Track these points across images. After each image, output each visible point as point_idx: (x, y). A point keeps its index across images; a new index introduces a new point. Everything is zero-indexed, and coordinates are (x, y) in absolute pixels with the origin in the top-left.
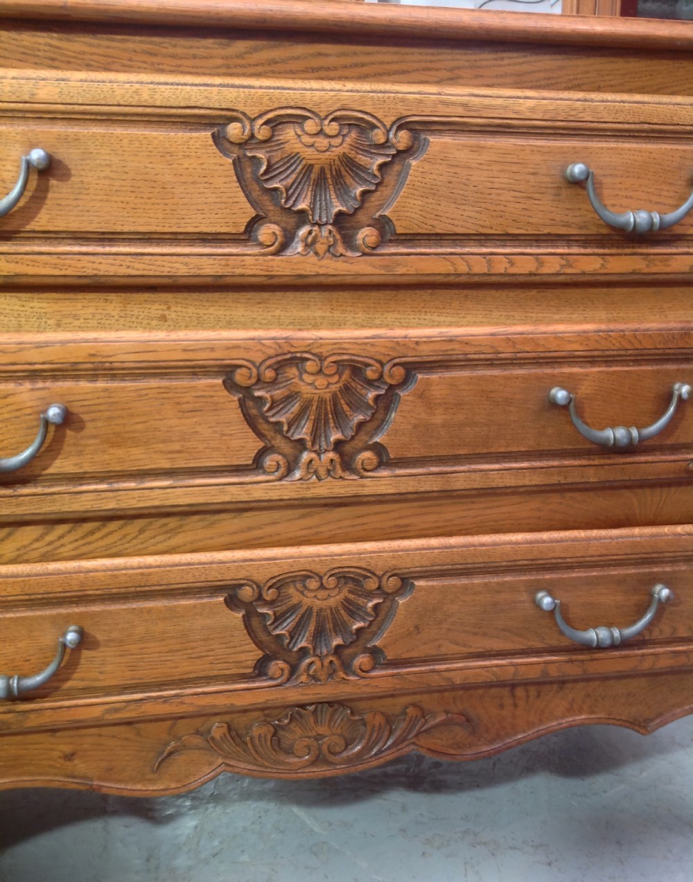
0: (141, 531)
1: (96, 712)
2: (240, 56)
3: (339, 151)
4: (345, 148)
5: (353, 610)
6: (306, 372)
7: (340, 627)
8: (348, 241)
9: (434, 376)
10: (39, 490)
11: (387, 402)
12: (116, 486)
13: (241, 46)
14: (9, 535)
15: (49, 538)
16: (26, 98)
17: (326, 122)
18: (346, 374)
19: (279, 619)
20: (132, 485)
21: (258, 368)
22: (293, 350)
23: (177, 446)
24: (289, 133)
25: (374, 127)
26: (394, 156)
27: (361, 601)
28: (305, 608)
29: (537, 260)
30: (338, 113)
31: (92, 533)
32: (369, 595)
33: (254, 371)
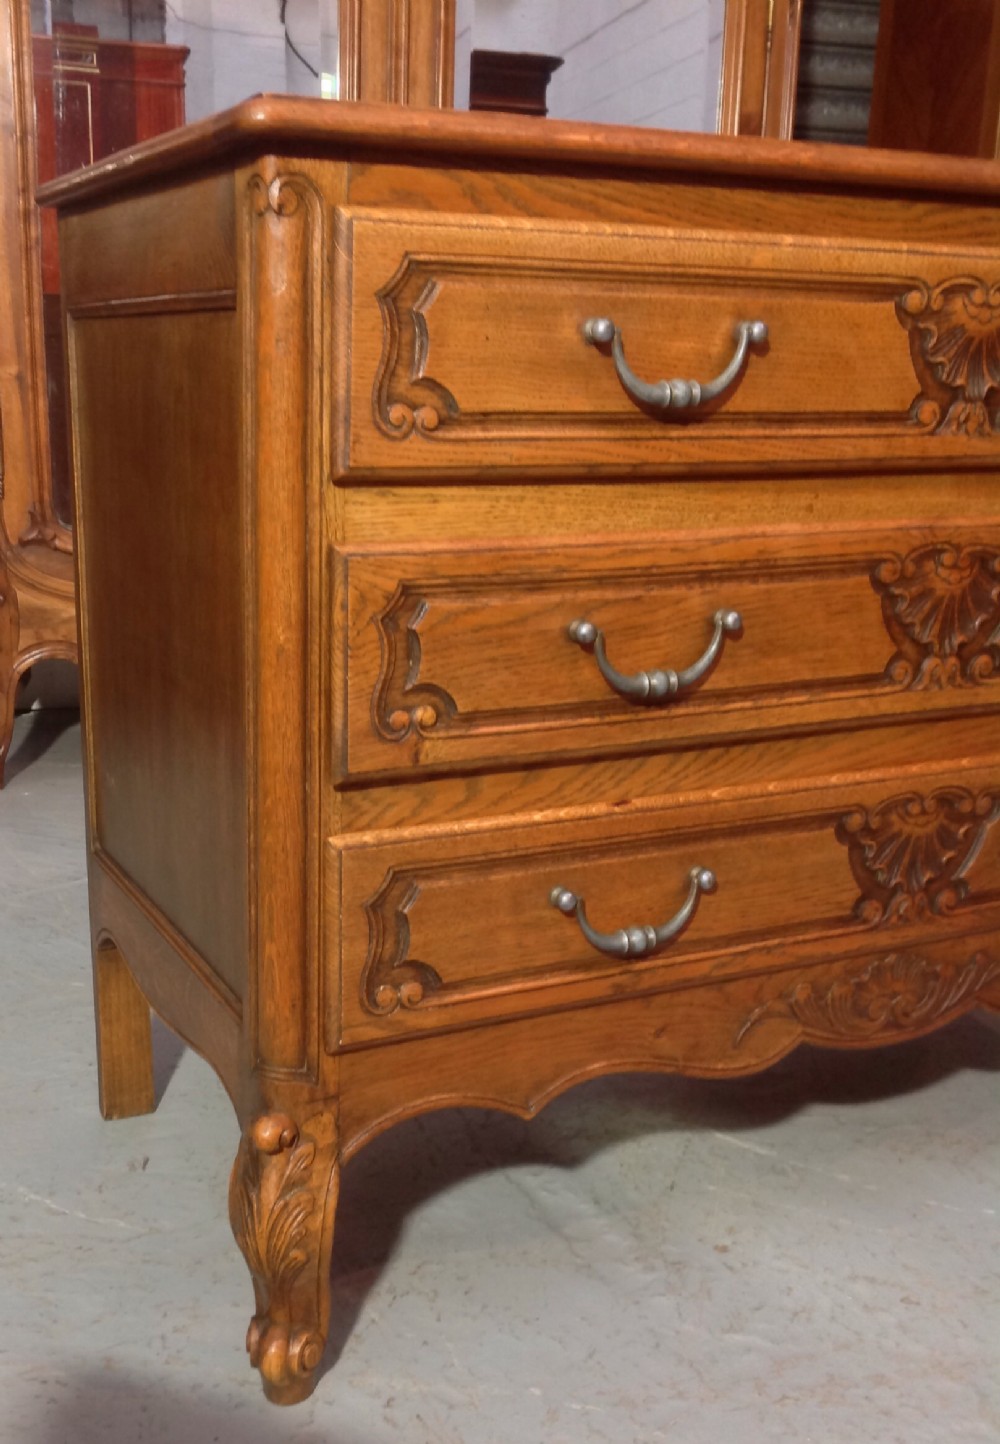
0: (761, 756)
1: (704, 969)
2: (918, 220)
5: (945, 837)
6: (942, 565)
7: (931, 859)
8: (994, 419)
10: (691, 710)
12: (760, 703)
13: (920, 208)
14: (640, 766)
15: (675, 770)
16: (743, 263)
17: (992, 292)
18: (976, 568)
20: (774, 701)
21: (903, 562)
22: (935, 540)
23: (819, 655)
24: (958, 303)
27: (953, 827)
28: (904, 837)
31: (715, 760)
32: (960, 819)
33: (899, 565)
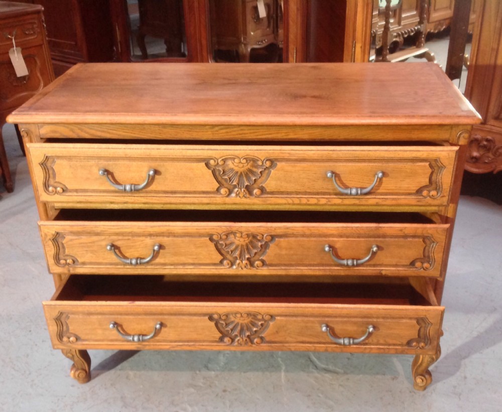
3: (247, 167)
4: (249, 166)
5: (253, 324)
6: (237, 237)
8: (251, 193)
9: (282, 240)
11: (265, 246)
17: (242, 159)
18: (251, 238)
19: (227, 325)
21: (220, 235)
24: (230, 163)
25: (258, 160)
26: (265, 169)
27: (256, 322)
28: (236, 323)
29: (317, 200)
30: (246, 157)
32: (259, 320)
